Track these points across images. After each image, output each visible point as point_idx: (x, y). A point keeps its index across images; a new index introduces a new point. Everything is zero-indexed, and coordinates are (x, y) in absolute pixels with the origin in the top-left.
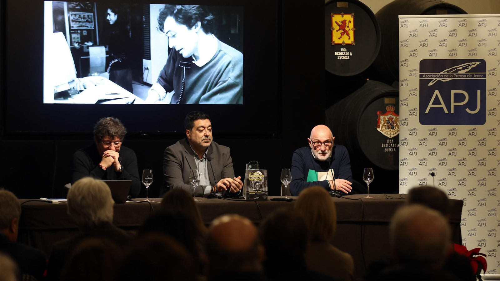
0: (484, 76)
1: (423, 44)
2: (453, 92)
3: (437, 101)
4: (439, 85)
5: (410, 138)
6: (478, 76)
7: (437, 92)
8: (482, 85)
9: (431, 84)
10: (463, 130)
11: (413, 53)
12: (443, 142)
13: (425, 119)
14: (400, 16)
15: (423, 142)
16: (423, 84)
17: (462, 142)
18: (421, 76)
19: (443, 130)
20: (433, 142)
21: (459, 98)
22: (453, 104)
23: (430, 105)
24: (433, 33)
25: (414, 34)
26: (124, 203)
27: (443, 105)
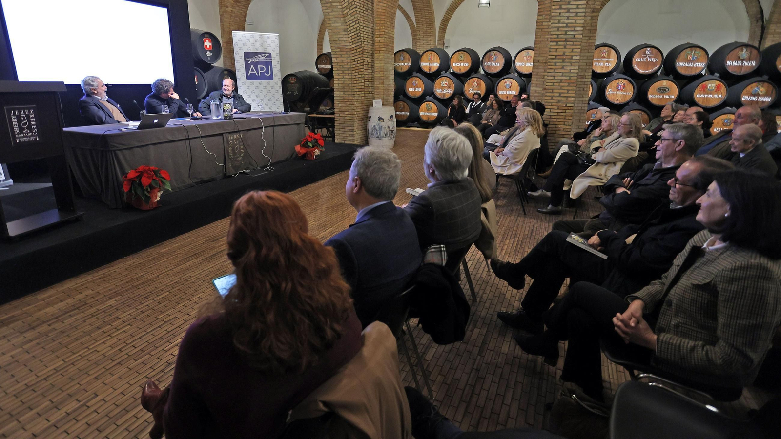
0: (271, 60)
1: (244, 45)
2: (259, 66)
3: (252, 70)
4: (253, 63)
5: (243, 86)
6: (268, 60)
7: (252, 66)
8: (271, 64)
9: (249, 63)
10: (264, 82)
11: (240, 49)
12: (257, 88)
13: (248, 78)
14: (233, 31)
15: (249, 88)
16: (246, 62)
17: (265, 88)
18: (245, 59)
19: (256, 82)
20: (253, 88)
21: (262, 69)
22: (259, 71)
23: (250, 72)
24: (248, 40)
25: (240, 40)
26: (164, 127)
27: (255, 72)
